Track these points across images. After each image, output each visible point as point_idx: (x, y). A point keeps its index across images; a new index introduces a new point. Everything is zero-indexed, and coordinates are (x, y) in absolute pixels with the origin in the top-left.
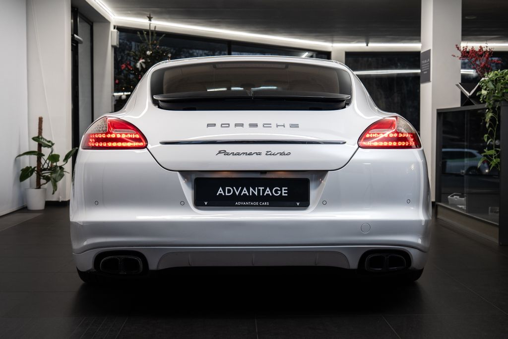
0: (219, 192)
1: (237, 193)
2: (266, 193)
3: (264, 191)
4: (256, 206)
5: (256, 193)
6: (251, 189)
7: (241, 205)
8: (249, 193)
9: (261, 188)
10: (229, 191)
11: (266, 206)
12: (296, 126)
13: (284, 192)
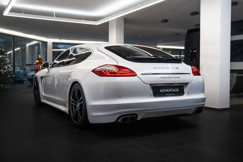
0: (160, 91)
1: (166, 91)
2: (173, 91)
3: (173, 90)
4: (171, 95)
5: (171, 91)
6: (169, 90)
7: (167, 95)
8: (169, 91)
9: (172, 89)
10: (163, 91)
11: (174, 95)
12: (177, 68)
13: (178, 90)
